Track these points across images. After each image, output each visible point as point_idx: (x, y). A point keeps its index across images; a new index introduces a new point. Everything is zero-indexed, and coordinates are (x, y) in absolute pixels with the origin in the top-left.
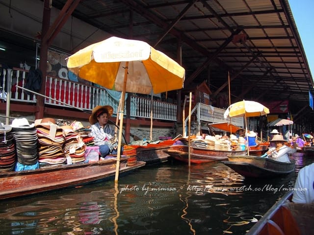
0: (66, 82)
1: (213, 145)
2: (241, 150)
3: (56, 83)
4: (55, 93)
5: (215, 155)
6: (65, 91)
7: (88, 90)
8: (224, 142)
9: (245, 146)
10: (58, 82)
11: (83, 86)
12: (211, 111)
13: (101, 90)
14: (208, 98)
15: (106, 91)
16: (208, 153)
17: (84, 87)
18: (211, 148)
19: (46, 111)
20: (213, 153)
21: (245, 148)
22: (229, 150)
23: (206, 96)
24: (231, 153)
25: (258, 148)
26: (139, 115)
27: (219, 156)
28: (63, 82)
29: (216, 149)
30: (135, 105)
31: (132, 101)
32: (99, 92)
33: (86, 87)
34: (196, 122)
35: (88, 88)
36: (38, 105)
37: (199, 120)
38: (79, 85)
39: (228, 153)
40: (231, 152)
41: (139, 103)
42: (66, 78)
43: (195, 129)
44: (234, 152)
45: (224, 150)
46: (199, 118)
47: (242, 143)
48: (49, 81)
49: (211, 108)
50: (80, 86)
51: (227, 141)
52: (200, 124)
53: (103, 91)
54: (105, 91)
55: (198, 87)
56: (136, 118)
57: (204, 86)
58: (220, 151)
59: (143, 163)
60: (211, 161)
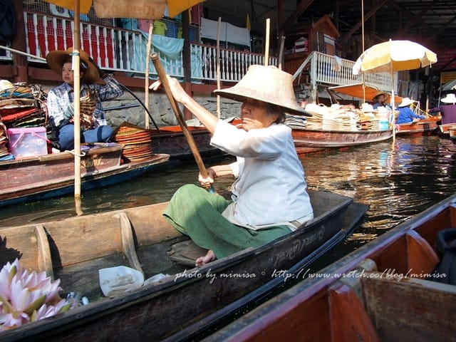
0: (64, 21)
1: (319, 121)
2: (380, 130)
3: (45, 24)
4: (47, 43)
5: (323, 139)
6: (65, 39)
7: (109, 34)
8: (344, 115)
9: (388, 123)
10: (50, 23)
11: (97, 28)
12: (336, 65)
13: (134, 34)
14: (332, 42)
15: (143, 36)
16: (308, 135)
17: (101, 29)
18: (315, 126)
19: (31, 74)
20: (317, 135)
21: (387, 125)
22: (354, 129)
23: (329, 40)
24: (357, 135)
25: (415, 127)
26: (209, 76)
27: (333, 141)
28: (59, 21)
29: (325, 128)
30: (199, 59)
31: (194, 53)
32: (130, 37)
33: (105, 30)
34: (308, 85)
35: (109, 31)
36: (15, 64)
37: (313, 82)
38: (89, 26)
39: (350, 135)
40: (356, 133)
41: (212, 56)
42: (66, 14)
43: (308, 97)
44: (364, 133)
45: (342, 129)
46: (315, 78)
47: (383, 118)
48: (30, 20)
49: (336, 61)
50: (93, 28)
51: (351, 115)
52: (315, 88)
53: (137, 35)
54: (140, 36)
55: (314, 25)
56: (203, 81)
57: (326, 23)
58: (333, 132)
59: (163, 157)
60: (316, 149)
